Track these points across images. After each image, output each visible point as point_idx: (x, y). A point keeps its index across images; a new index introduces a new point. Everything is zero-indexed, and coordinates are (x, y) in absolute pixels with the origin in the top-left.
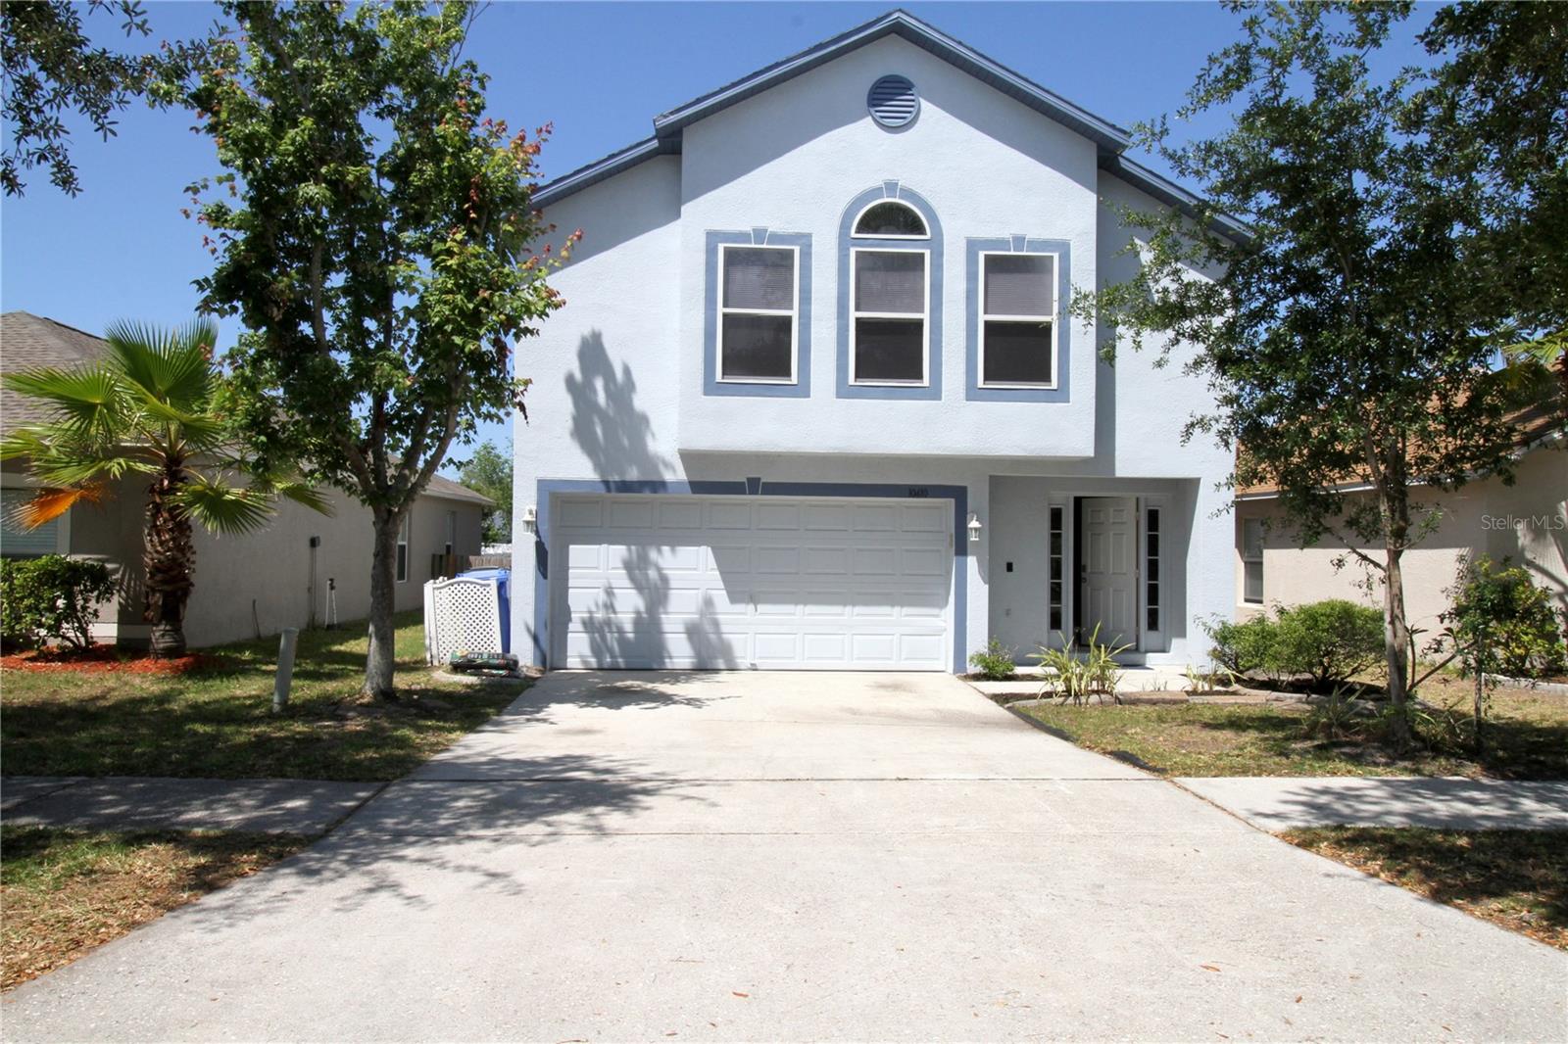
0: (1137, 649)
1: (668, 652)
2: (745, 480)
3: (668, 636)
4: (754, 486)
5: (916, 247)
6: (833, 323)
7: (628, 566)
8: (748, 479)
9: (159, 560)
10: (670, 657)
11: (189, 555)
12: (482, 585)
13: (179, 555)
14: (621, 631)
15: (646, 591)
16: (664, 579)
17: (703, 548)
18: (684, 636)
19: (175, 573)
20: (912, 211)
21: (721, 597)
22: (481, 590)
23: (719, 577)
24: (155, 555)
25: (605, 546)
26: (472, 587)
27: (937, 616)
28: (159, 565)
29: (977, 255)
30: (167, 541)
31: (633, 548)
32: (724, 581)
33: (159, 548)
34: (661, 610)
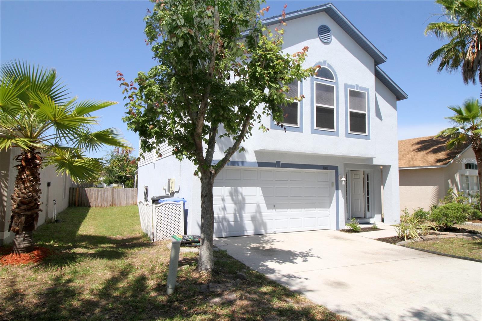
0: (365, 218)
1: (246, 229)
2: (275, 162)
3: (246, 222)
4: (278, 164)
5: (331, 84)
6: (309, 107)
7: (231, 194)
8: (277, 162)
9: (24, 197)
10: (246, 231)
11: (39, 194)
12: (177, 205)
13: (35, 194)
14: (228, 222)
15: (238, 205)
16: (244, 199)
17: (258, 188)
18: (251, 222)
19: (32, 205)
20: (330, 72)
21: (263, 206)
22: (177, 206)
23: (263, 199)
24: (21, 195)
25: (224, 187)
26: (172, 206)
27: (327, 210)
28: (24, 200)
29: (347, 89)
30: (28, 187)
31: (233, 188)
32: (265, 200)
33: (24, 191)
34: (243, 212)
